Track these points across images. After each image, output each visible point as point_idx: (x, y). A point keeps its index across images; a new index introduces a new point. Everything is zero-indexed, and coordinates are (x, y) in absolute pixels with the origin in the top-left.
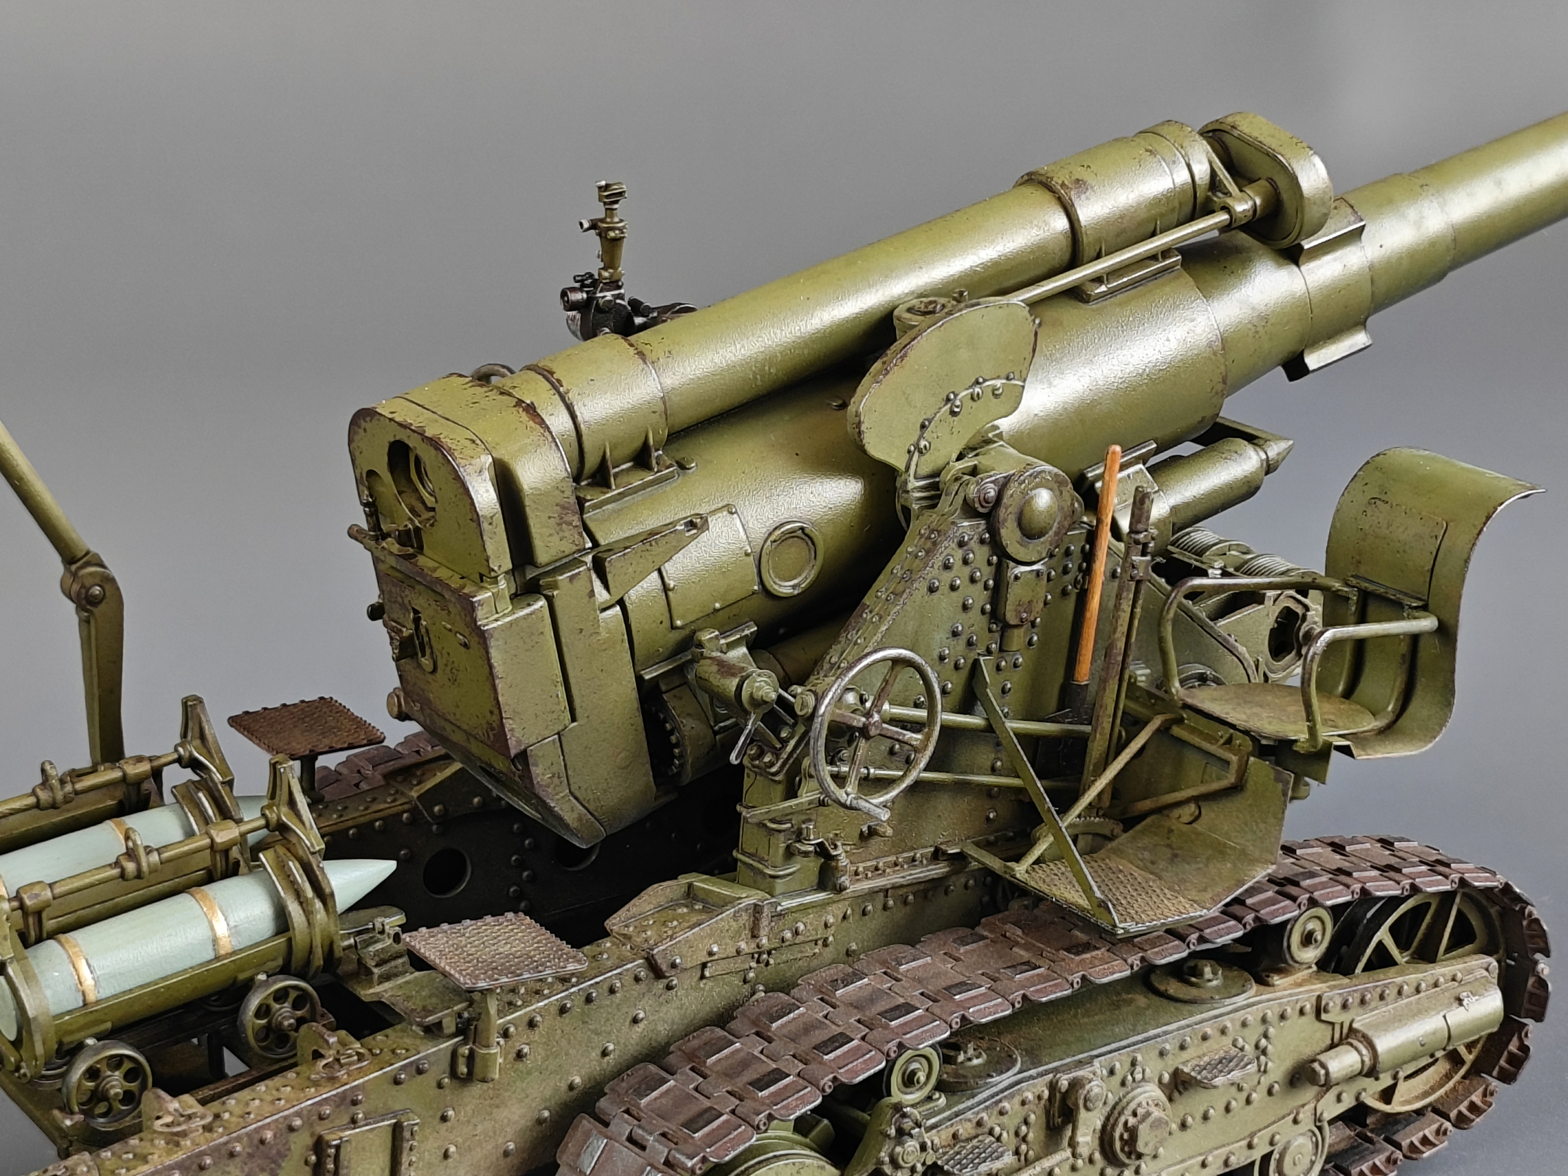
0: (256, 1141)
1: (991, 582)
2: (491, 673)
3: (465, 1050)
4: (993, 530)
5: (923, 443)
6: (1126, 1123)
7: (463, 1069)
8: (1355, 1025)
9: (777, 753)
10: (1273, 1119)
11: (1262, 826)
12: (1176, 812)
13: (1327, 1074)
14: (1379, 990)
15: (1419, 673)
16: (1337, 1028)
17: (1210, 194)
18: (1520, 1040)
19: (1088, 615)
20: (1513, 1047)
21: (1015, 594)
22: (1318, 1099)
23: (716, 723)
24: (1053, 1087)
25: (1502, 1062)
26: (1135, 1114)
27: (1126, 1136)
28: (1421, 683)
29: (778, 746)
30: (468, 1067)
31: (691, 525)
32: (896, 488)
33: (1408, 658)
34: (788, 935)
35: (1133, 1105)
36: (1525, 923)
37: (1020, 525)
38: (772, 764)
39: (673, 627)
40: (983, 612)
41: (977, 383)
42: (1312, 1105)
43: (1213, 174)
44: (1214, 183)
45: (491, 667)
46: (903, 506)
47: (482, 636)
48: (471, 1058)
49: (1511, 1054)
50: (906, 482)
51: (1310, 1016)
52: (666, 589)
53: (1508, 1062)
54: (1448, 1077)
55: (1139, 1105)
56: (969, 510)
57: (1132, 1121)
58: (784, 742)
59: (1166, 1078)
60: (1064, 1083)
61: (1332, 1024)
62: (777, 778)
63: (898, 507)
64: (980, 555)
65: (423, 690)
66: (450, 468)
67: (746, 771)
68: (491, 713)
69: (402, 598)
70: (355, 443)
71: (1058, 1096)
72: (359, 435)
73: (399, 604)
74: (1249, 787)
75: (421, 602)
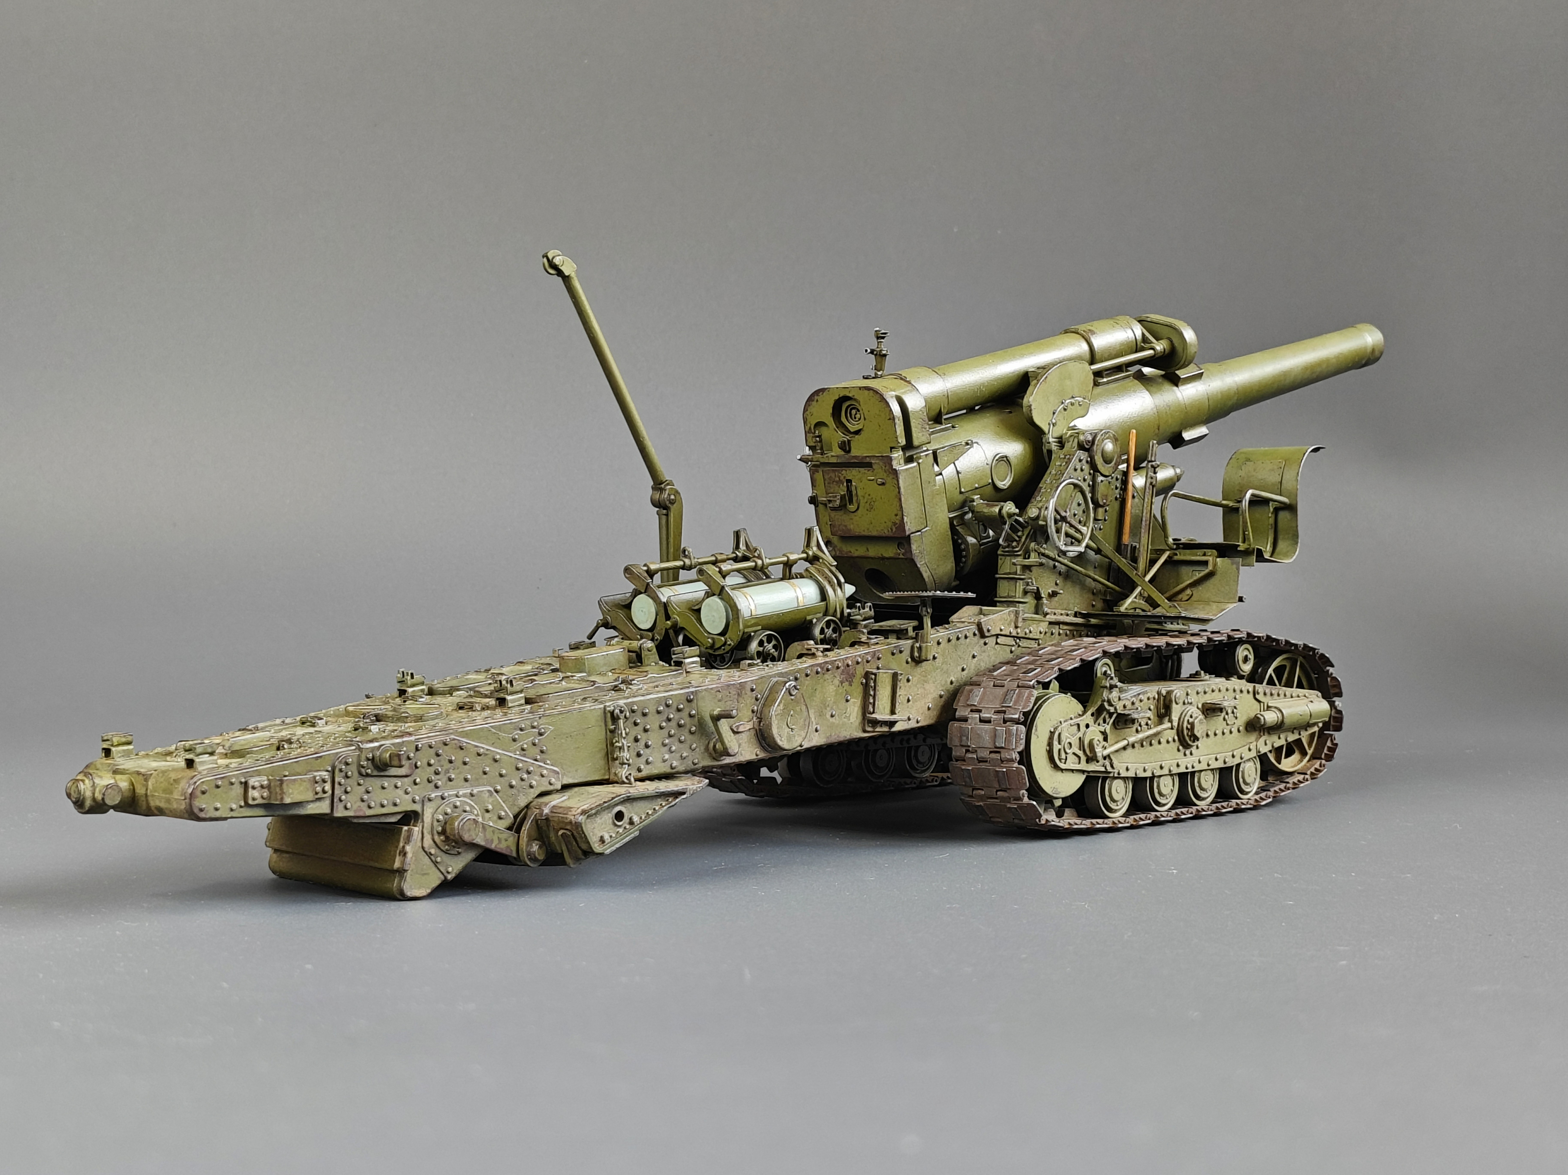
0: (845, 664)
1: (1091, 483)
2: (899, 492)
3: (918, 645)
4: (1092, 457)
5: (1054, 421)
6: (1188, 721)
7: (916, 654)
8: (1270, 705)
9: (1018, 542)
10: (1240, 746)
11: (1227, 587)
12: (1180, 596)
13: (1264, 719)
14: (1276, 693)
15: (1279, 533)
16: (1262, 704)
17: (1142, 344)
18: (1332, 741)
19: (1127, 510)
20: (1329, 744)
21: (1101, 489)
22: (1257, 740)
23: (981, 540)
24: (1159, 693)
25: (1325, 751)
26: (1191, 717)
27: (1189, 726)
28: (1280, 537)
29: (1017, 539)
30: (918, 653)
31: (967, 444)
32: (1042, 443)
33: (1273, 525)
35: (1189, 713)
36: (1329, 679)
37: (1102, 455)
38: (1017, 547)
39: (962, 492)
41: (1073, 397)
42: (1255, 743)
43: (1143, 335)
44: (1144, 339)
45: (899, 488)
46: (1047, 450)
47: (895, 473)
48: (920, 648)
49: (1328, 747)
50: (1049, 438)
51: (1251, 695)
52: (958, 473)
53: (1328, 751)
54: (1301, 761)
55: (1192, 713)
56: (1081, 447)
57: (1191, 720)
58: (1020, 537)
59: (1200, 706)
60: (1164, 692)
61: (1259, 701)
62: (1019, 553)
63: (1045, 451)
64: (1086, 467)
65: (846, 526)
66: (878, 395)
67: (1000, 557)
68: (896, 515)
69: (839, 477)
70: (808, 412)
71: (1162, 698)
72: (811, 407)
73: (837, 482)
74: (1219, 573)
75: (852, 474)
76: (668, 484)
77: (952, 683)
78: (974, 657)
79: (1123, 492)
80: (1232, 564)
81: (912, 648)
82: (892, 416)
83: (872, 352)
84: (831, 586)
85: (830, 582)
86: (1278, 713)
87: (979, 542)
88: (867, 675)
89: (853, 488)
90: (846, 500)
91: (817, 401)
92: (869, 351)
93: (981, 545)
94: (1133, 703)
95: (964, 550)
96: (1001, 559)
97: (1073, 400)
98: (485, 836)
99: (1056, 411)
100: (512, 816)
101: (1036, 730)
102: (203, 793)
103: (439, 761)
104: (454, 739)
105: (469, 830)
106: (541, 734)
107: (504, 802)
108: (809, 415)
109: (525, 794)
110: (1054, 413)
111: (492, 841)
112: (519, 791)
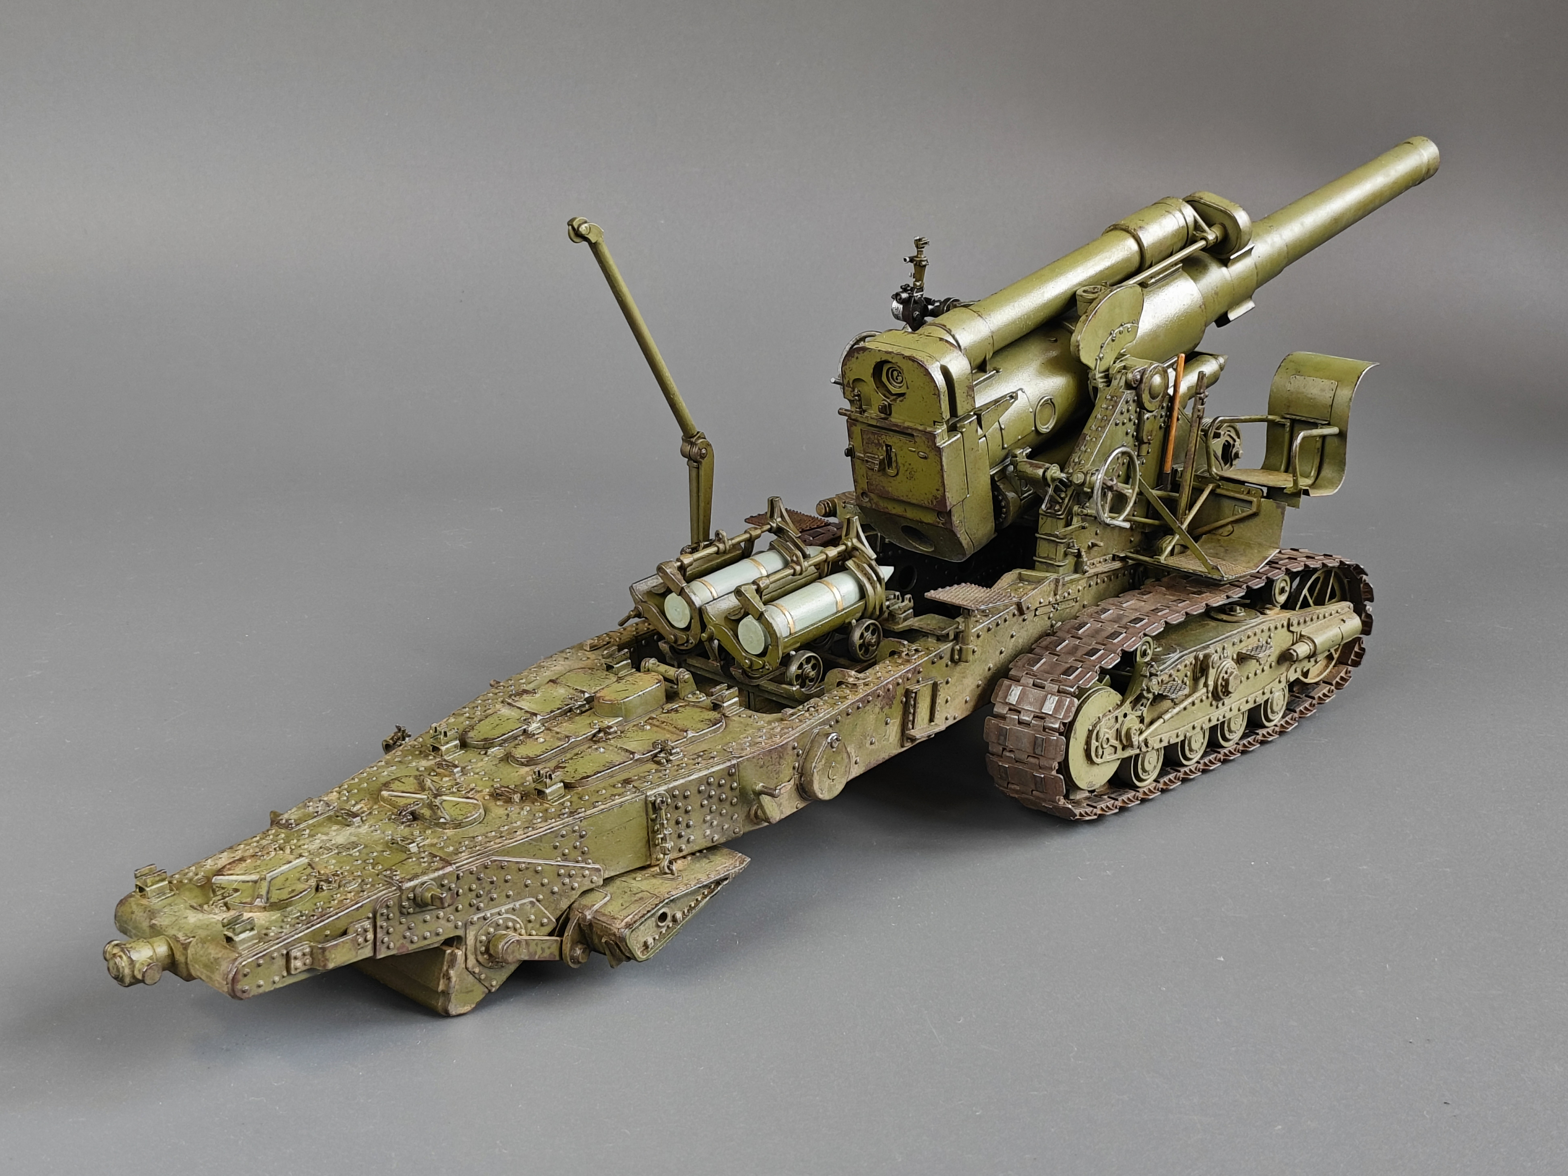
0: (886, 690)
1: (1136, 421)
2: (942, 469)
3: (958, 647)
4: (1139, 395)
5: (1101, 355)
6: (1223, 677)
7: (957, 657)
8: (1303, 633)
9: (1061, 505)
10: (1271, 680)
11: (1271, 531)
12: (1221, 531)
13: (1297, 655)
14: (1310, 616)
15: (1325, 458)
16: (1295, 634)
17: (1195, 233)
18: (1359, 645)
19: (1170, 438)
20: (1356, 649)
21: (1147, 426)
22: (1288, 670)
23: (1022, 495)
24: (1196, 658)
25: (1352, 657)
26: (1226, 673)
27: (1224, 683)
29: (1061, 501)
30: (958, 655)
31: (1012, 397)
32: (1088, 378)
33: (1320, 450)
34: (1066, 595)
35: (1225, 669)
36: (1362, 585)
37: (1150, 393)
38: (1059, 511)
39: (1003, 448)
40: (1133, 436)
41: (1122, 325)
42: (1285, 674)
43: (1196, 221)
44: (1197, 226)
45: (942, 466)
46: (1093, 387)
47: (939, 450)
48: (960, 650)
49: (1356, 652)
50: (1095, 375)
51: (1285, 628)
52: (1001, 429)
53: (1355, 656)
54: (1327, 666)
55: (1228, 668)
56: (1128, 386)
57: (1226, 676)
58: (1063, 499)
59: (1235, 657)
60: (1201, 657)
61: (1293, 632)
62: (1061, 517)
63: (1090, 388)
64: (1132, 407)
65: (884, 487)
66: (923, 369)
67: (1041, 516)
68: (938, 490)
69: (878, 440)
70: (847, 367)
71: (1199, 663)
72: (850, 362)
73: (875, 444)
74: (1262, 513)
75: (894, 440)
76: (699, 438)
77: (989, 669)
78: (1012, 636)
79: (1168, 420)
80: (1278, 507)
81: (953, 650)
82: (937, 392)
83: (912, 260)
84: (871, 583)
85: (869, 579)
86: (1310, 644)
87: (1019, 497)
88: (907, 693)
89: (893, 455)
90: (885, 464)
91: (857, 358)
92: (908, 259)
93: (1021, 500)
94: (1170, 676)
95: (1004, 507)
96: (1042, 519)
97: (1121, 329)
98: (528, 951)
99: (1104, 344)
100: (554, 920)
101: (1075, 733)
102: (245, 975)
103: (481, 884)
104: (495, 861)
105: (513, 952)
106: (582, 837)
107: (546, 909)
108: (849, 370)
109: (568, 897)
110: (1102, 347)
111: (536, 953)
112: (561, 895)
